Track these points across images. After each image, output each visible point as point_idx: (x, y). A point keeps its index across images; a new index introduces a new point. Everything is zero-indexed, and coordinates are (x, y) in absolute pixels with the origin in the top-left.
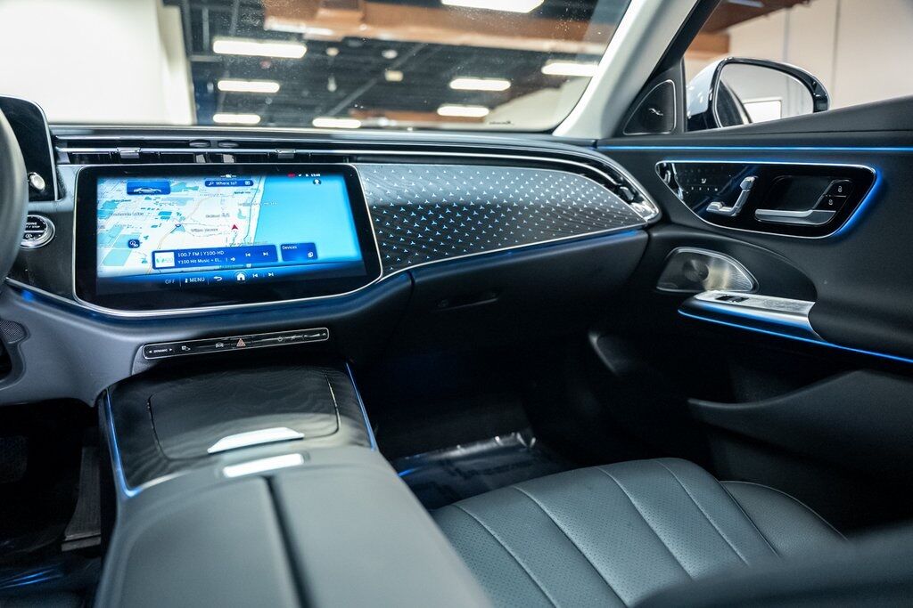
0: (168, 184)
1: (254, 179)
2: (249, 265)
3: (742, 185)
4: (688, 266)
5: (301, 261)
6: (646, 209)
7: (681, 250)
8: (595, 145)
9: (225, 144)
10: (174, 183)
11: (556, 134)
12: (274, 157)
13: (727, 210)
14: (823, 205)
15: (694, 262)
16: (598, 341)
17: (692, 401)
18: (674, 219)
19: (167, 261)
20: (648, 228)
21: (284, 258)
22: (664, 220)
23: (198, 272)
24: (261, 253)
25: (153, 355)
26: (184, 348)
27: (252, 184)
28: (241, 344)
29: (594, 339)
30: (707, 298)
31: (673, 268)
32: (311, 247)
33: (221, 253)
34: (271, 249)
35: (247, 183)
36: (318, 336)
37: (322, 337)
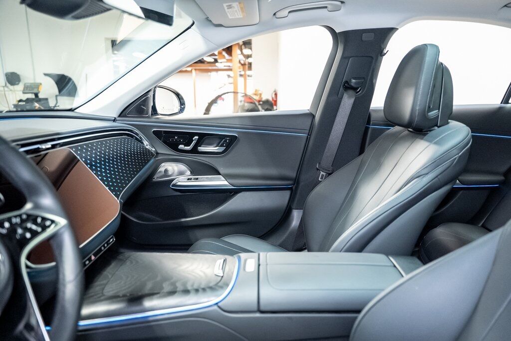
8: (114, 120)
13: (187, 148)
14: (222, 145)
20: (155, 157)
22: (157, 153)
36: (111, 240)
37: (113, 240)
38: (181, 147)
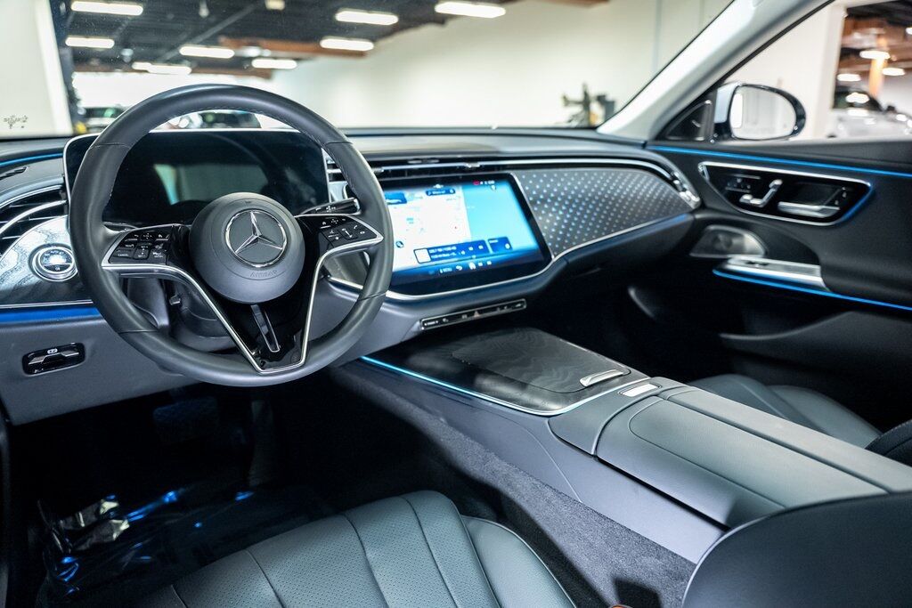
0: (403, 195)
1: (455, 188)
2: (474, 256)
3: (771, 185)
4: (716, 240)
5: (503, 251)
6: (690, 197)
7: (712, 228)
8: (644, 146)
9: (433, 161)
10: (407, 194)
11: (600, 130)
12: (462, 169)
13: (756, 202)
14: (831, 204)
15: (721, 237)
16: (636, 293)
17: (724, 336)
18: (709, 204)
19: (424, 257)
20: (693, 212)
21: (494, 250)
22: (702, 206)
23: (447, 265)
24: (477, 247)
25: (428, 326)
26: (444, 320)
27: (454, 192)
28: (477, 315)
29: (632, 293)
30: (736, 264)
31: (705, 241)
32: (505, 240)
33: (454, 248)
34: (482, 243)
35: (451, 191)
36: (519, 305)
37: (522, 307)
38: (747, 198)
